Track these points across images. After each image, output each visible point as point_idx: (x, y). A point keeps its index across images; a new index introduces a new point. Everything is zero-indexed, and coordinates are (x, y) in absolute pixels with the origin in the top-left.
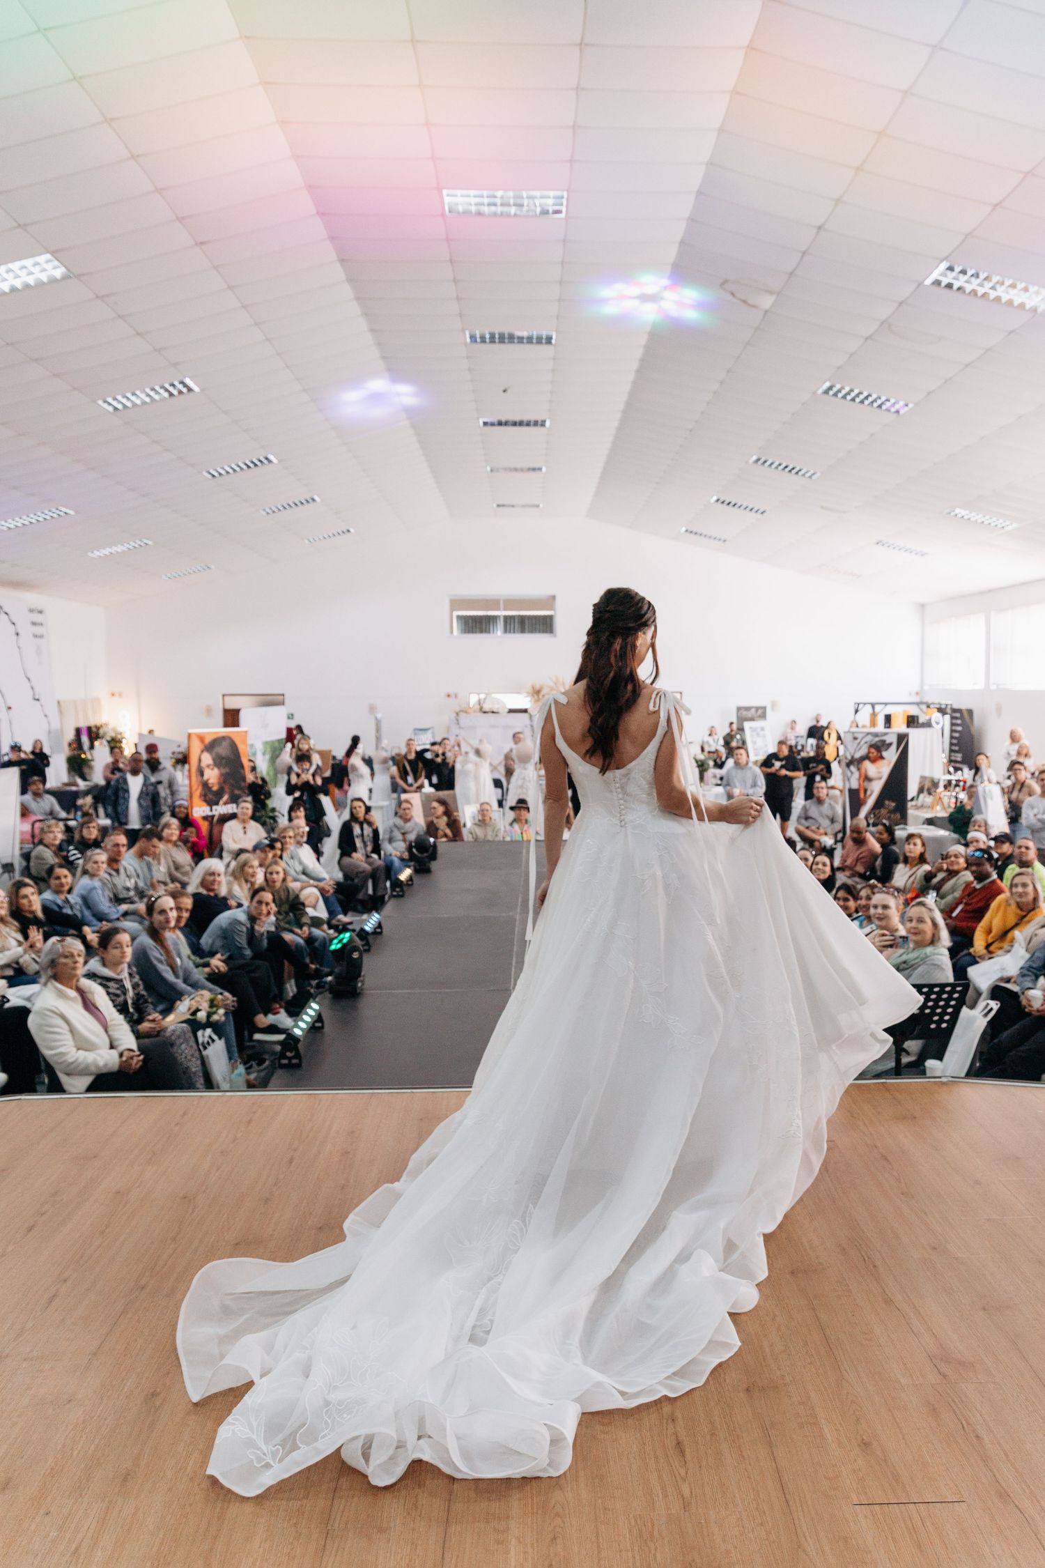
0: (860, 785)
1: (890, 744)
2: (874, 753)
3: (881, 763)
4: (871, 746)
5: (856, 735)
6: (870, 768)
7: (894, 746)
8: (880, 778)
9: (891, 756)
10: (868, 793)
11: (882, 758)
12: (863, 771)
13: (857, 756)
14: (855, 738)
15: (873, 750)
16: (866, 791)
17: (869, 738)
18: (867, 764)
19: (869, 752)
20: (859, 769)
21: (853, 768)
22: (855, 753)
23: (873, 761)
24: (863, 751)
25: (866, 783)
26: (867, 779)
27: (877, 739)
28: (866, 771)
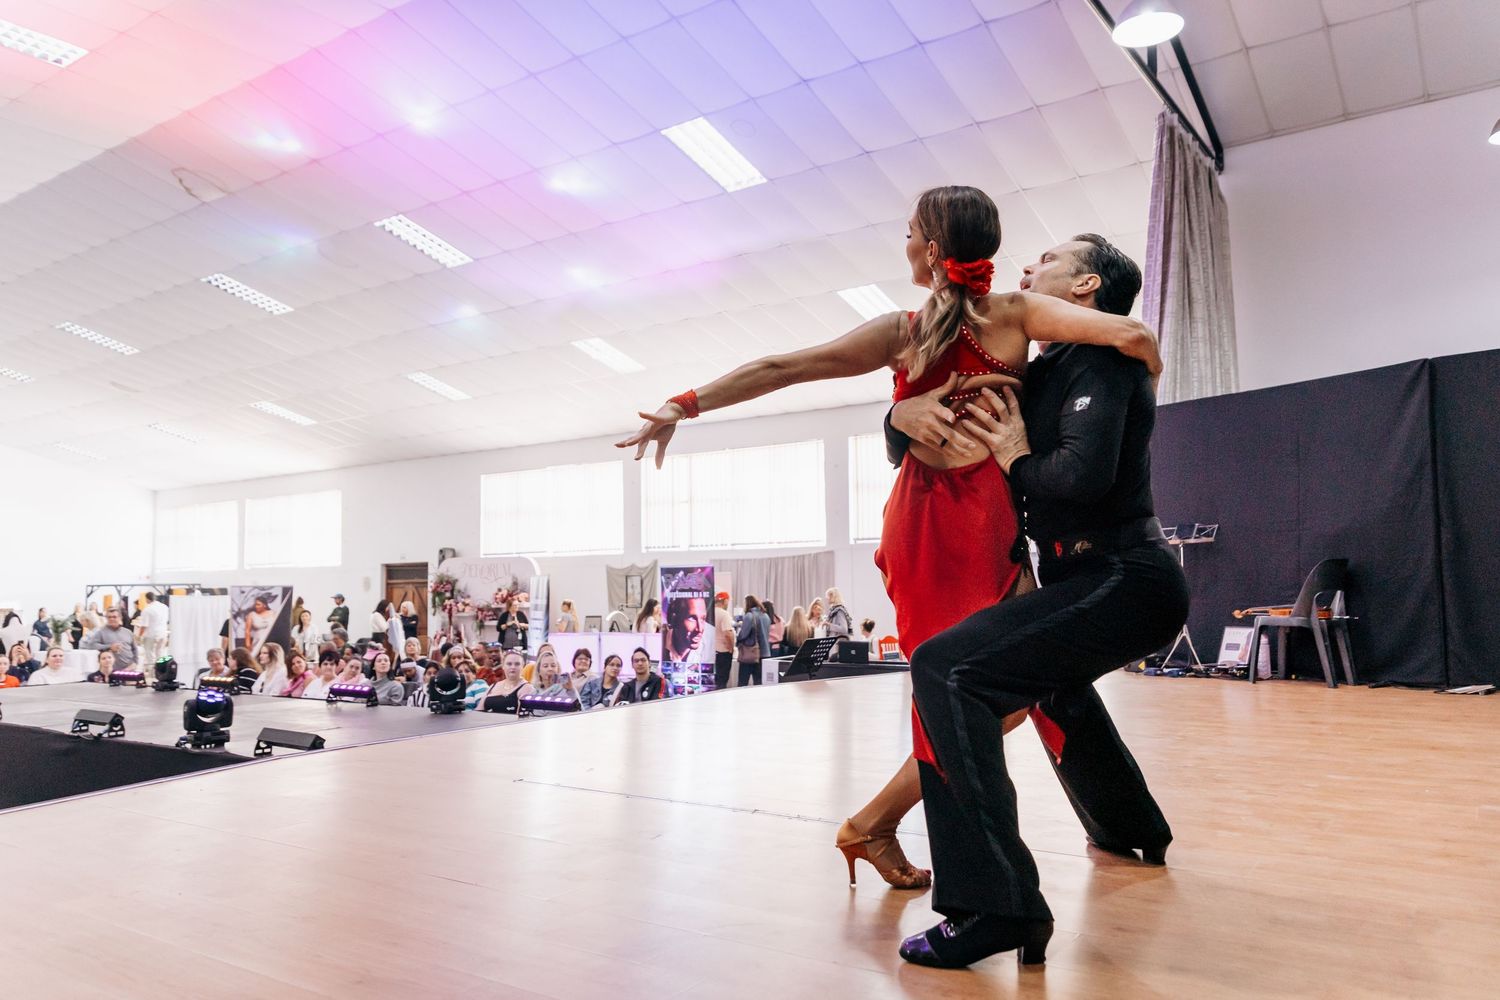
0: (246, 634)
1: (276, 597)
2: (260, 605)
3: (267, 613)
4: (258, 599)
5: (243, 589)
6: (256, 619)
7: (279, 598)
8: (266, 627)
9: (277, 607)
10: (254, 641)
11: (268, 609)
12: (250, 621)
13: (244, 608)
14: (243, 592)
15: (259, 602)
16: (252, 639)
17: (256, 592)
18: (253, 615)
19: (256, 604)
20: (245, 620)
21: (239, 619)
22: (242, 604)
23: (259, 612)
24: (250, 603)
25: (252, 633)
26: (254, 628)
27: (264, 592)
28: (252, 622)
